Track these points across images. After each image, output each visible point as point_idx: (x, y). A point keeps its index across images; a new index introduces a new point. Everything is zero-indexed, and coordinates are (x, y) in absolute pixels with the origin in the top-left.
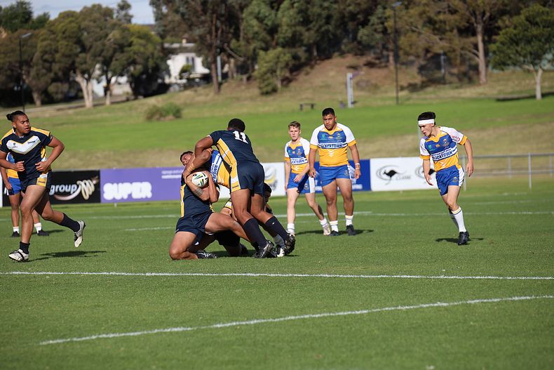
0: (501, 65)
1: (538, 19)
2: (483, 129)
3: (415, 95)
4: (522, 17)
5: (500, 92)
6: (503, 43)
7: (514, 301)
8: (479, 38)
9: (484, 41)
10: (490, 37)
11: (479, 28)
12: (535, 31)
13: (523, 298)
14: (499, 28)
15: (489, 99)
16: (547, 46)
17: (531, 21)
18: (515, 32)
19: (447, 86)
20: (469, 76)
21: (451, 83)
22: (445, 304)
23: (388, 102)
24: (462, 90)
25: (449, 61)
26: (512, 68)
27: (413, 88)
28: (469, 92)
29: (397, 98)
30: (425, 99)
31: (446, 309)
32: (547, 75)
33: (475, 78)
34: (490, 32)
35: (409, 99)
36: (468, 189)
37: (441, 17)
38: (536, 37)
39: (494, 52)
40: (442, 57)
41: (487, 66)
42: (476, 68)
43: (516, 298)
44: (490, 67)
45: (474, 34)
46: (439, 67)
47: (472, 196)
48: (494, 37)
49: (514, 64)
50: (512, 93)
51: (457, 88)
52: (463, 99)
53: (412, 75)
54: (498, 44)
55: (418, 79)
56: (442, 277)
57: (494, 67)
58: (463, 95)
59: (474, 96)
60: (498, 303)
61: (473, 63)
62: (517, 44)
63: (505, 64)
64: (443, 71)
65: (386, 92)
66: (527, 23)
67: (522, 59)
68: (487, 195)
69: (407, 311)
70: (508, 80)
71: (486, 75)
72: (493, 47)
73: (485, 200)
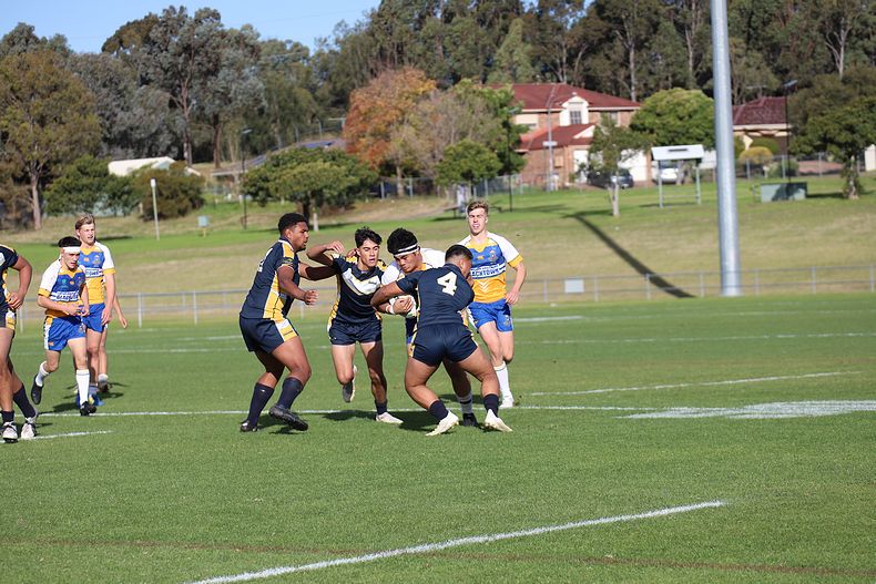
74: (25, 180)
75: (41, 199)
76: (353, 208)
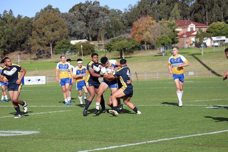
0: (56, 54)
1: (65, 43)
2: (52, 69)
3: (35, 61)
4: (61, 42)
5: (56, 60)
6: (57, 48)
7: (60, 112)
8: (51, 47)
9: (52, 48)
10: (53, 47)
11: (51, 45)
12: (64, 45)
13: (62, 111)
14: (56, 45)
15: (54, 62)
16: (67, 49)
17: (64, 43)
18: (60, 46)
19: (43, 59)
20: (49, 56)
21: (44, 58)
22: (43, 113)
23: (28, 63)
24: (46, 60)
25: (44, 53)
26: (59, 54)
27: (35, 59)
28: (49, 60)
29: (31, 62)
30: (38, 62)
31: (43, 114)
32: (68, 56)
33: (50, 56)
34: (54, 45)
35: (33, 62)
36: (48, 84)
37: (42, 42)
38: (65, 47)
39: (55, 51)
40: (42, 52)
41: (53, 54)
42: (50, 55)
43: (61, 111)
44: (54, 54)
45: (50, 46)
46: (41, 54)
47: (49, 86)
48: (54, 47)
49: (60, 53)
50: (59, 61)
51: (46, 59)
52: (47, 62)
53: (34, 56)
54: (56, 49)
55: (36, 57)
56: (42, 106)
57: (55, 54)
58: (47, 61)
59: (50, 61)
60: (56, 113)
61: (50, 53)
62: (60, 49)
63: (57, 53)
64: (42, 55)
65: (28, 60)
66: (62, 44)
67: (61, 52)
68: (53, 86)
69: (33, 115)
70: (58, 57)
71: (53, 56)
72: (54, 49)
73: (53, 87)
74: (49, 45)
75: (53, 50)
76: (133, 53)
